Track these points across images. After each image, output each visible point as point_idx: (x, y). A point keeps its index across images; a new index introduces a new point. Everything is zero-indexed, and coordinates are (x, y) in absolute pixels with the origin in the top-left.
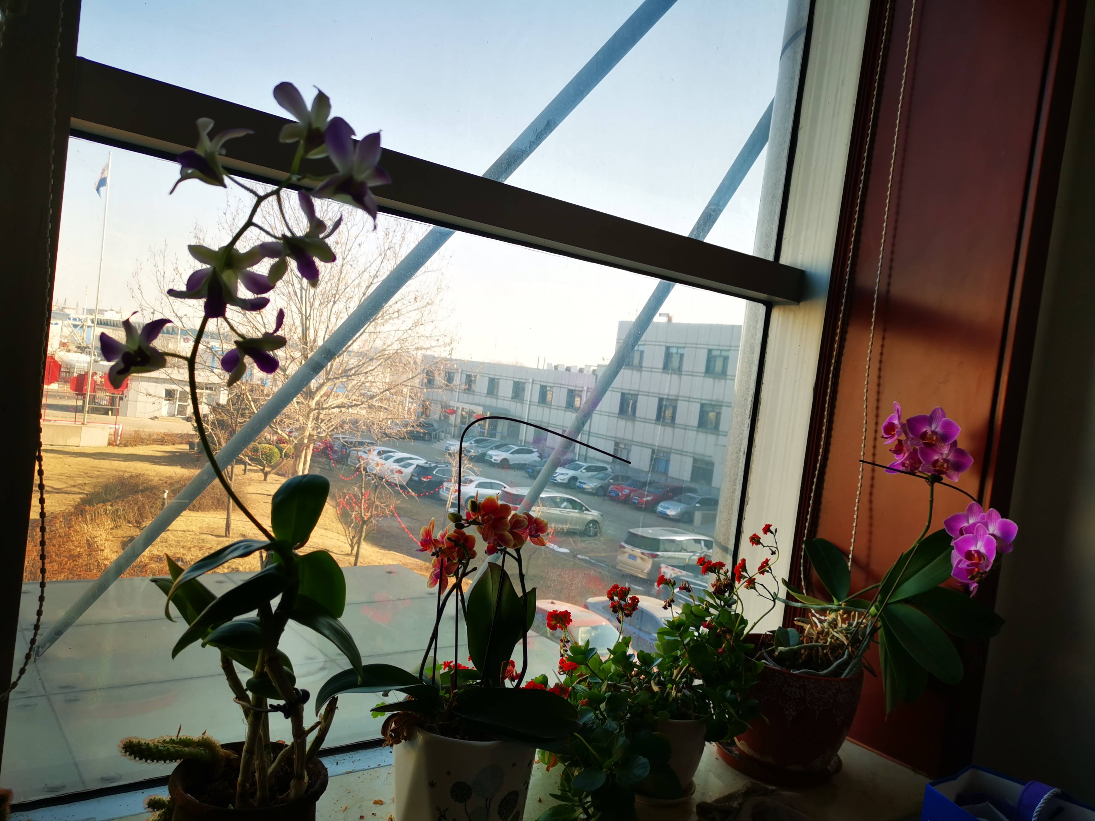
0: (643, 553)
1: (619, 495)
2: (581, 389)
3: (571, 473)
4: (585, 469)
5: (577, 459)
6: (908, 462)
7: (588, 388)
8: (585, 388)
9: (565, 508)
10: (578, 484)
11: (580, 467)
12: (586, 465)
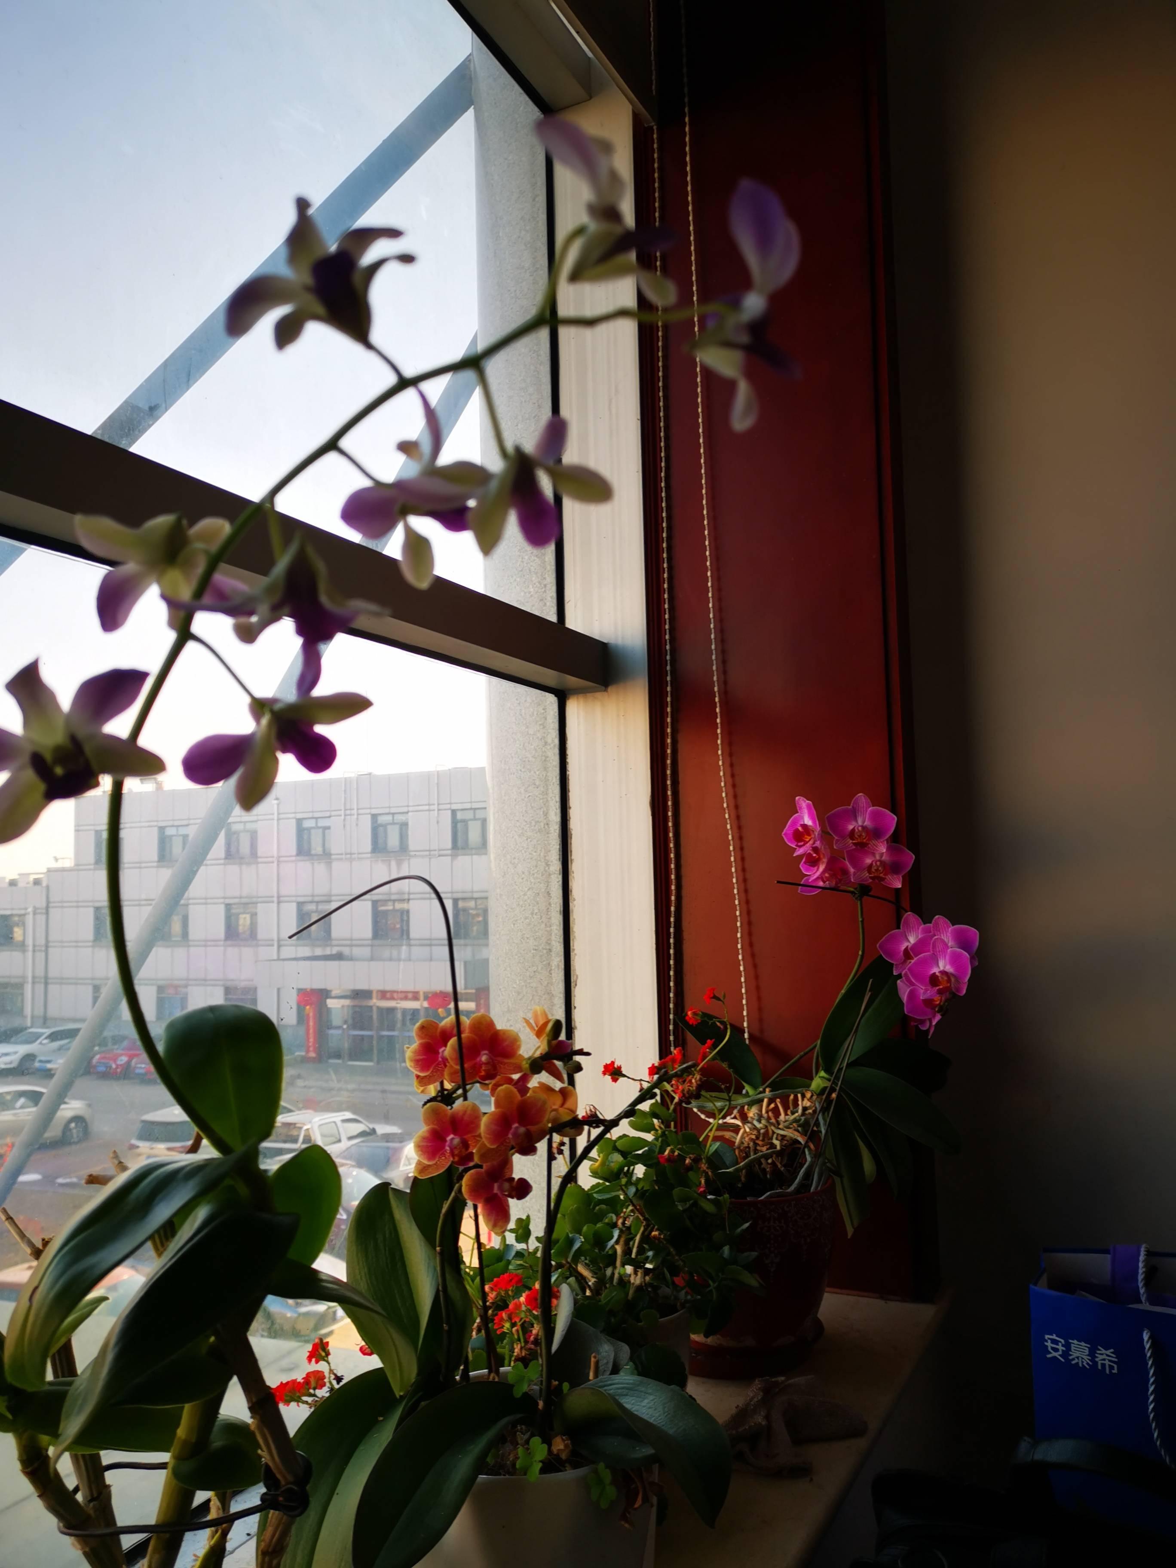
0: (169, 1149)
1: (111, 1067)
2: (22, 912)
3: (22, 1049)
4: (46, 1038)
5: (29, 1024)
6: (827, 875)
7: (35, 909)
8: (30, 910)
9: (22, 1107)
10: (37, 1064)
11: (37, 1036)
12: (48, 1032)
